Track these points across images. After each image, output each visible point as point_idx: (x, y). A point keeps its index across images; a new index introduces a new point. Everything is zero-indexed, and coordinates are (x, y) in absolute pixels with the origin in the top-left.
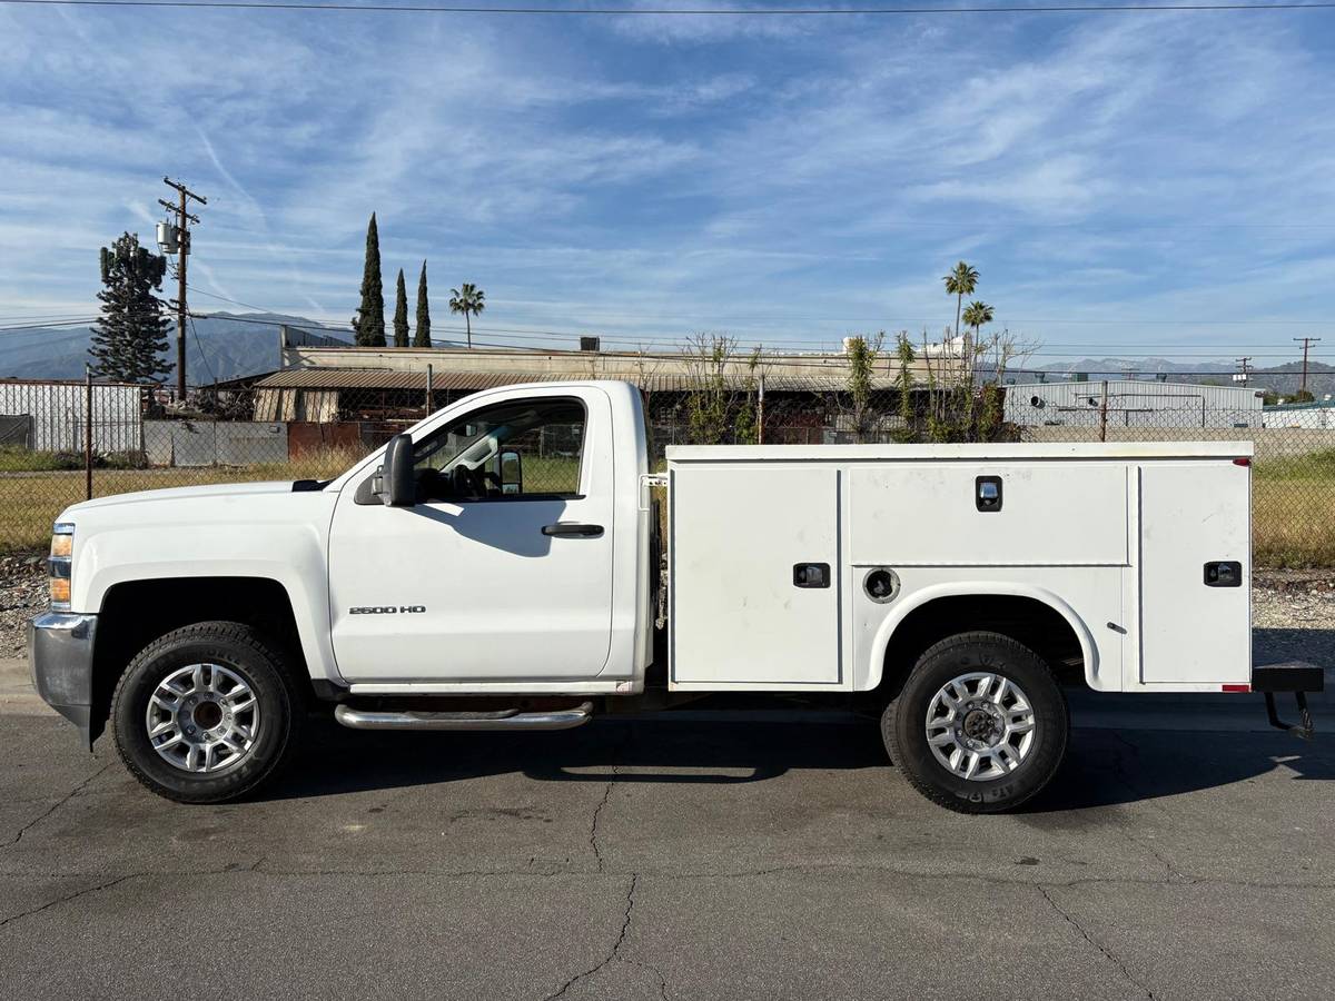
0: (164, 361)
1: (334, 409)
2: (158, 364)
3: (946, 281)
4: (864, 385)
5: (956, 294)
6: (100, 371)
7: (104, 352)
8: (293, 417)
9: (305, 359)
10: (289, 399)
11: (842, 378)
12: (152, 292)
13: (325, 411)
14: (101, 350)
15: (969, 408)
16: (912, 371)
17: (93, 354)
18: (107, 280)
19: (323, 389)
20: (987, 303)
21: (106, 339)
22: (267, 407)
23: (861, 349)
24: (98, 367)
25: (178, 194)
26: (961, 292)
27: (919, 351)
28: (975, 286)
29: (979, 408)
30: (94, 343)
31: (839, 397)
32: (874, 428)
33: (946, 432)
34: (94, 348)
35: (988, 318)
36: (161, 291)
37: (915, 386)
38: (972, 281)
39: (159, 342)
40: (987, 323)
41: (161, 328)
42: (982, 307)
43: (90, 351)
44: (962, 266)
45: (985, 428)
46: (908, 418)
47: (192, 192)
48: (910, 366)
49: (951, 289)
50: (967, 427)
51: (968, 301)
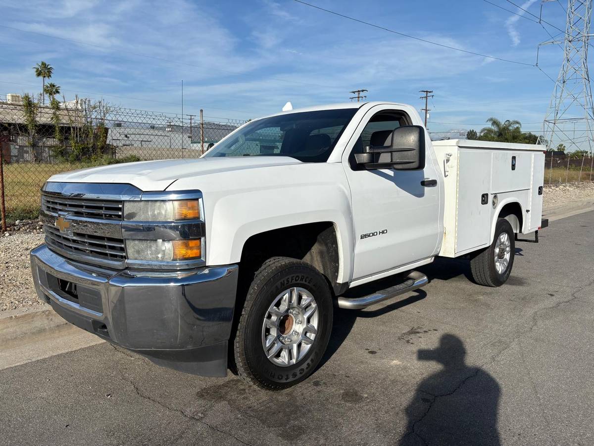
3: (35, 70)
4: (33, 121)
5: (41, 78)
11: (19, 117)
15: (91, 136)
16: (60, 116)
20: (57, 84)
23: (30, 101)
26: (44, 77)
27: (62, 105)
28: (52, 75)
29: (96, 137)
31: (19, 126)
32: (40, 144)
33: (81, 148)
35: (58, 92)
37: (62, 124)
38: (49, 72)
40: (58, 95)
42: (54, 86)
44: (43, 64)
45: (99, 146)
46: (59, 140)
48: (57, 113)
49: (39, 74)
50: (91, 145)
51: (48, 81)
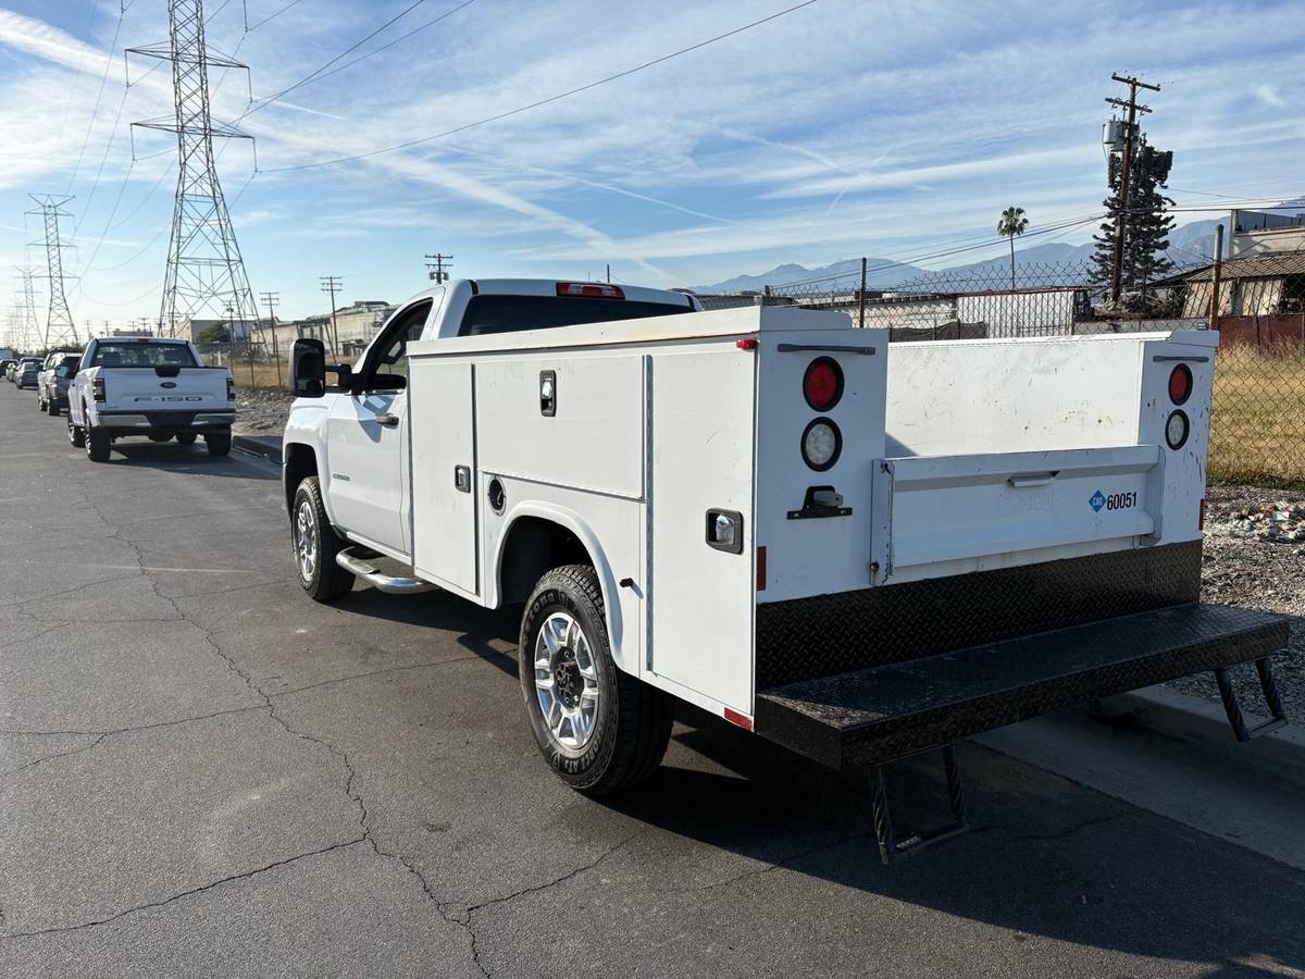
0: (1163, 259)
1: (1276, 298)
2: (1158, 264)
6: (1100, 276)
7: (1104, 257)
8: (1229, 310)
9: (1257, 244)
10: (1226, 290)
12: (1157, 190)
13: (1266, 301)
14: (1102, 256)
17: (1095, 260)
18: (1113, 185)
19: (1265, 278)
21: (1107, 244)
22: (1198, 303)
24: (1097, 273)
25: (1127, 88)
30: (1097, 249)
34: (1097, 254)
36: (1166, 187)
39: (1162, 240)
41: (1163, 226)
43: (1092, 257)
47: (1142, 82)
